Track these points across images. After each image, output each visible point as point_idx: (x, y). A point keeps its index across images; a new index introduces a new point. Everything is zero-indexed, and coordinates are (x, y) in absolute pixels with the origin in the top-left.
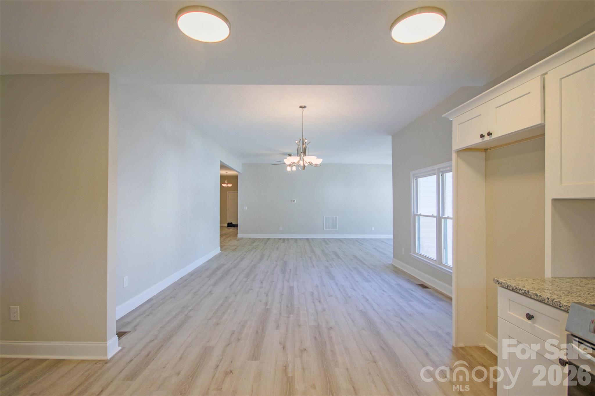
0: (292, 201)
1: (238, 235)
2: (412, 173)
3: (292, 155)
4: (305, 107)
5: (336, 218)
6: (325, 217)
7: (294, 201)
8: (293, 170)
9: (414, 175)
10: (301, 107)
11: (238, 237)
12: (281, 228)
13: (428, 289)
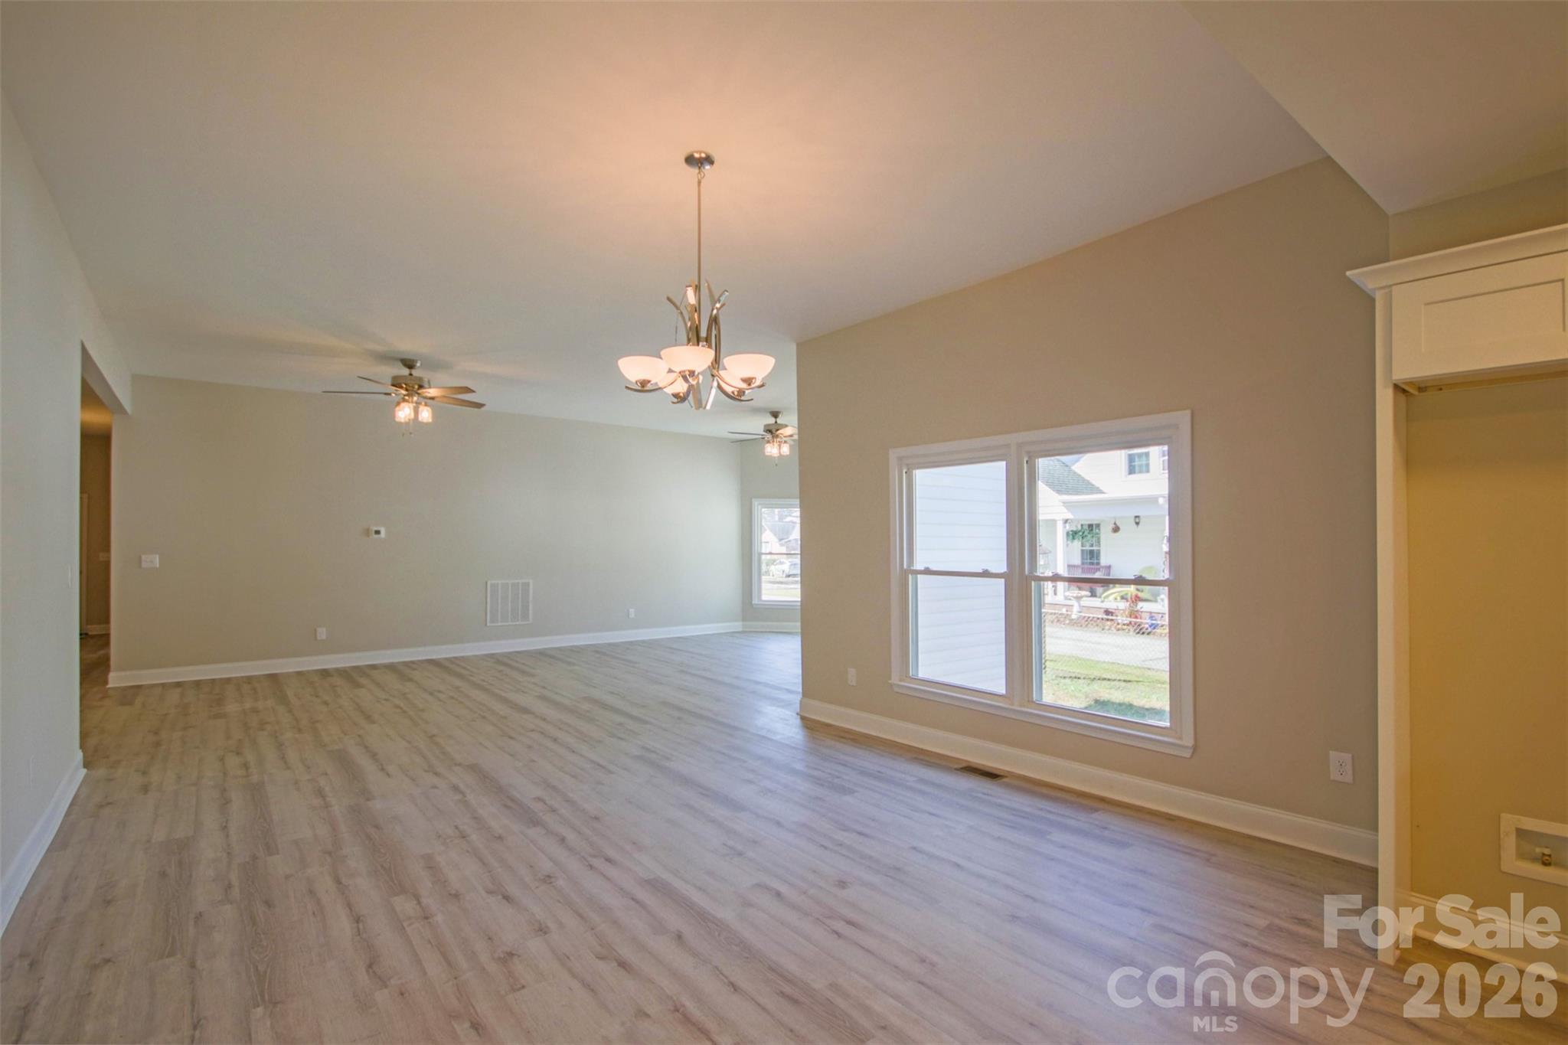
0: (367, 532)
1: (112, 675)
2: (893, 454)
3: (418, 364)
4: (709, 160)
5: (528, 584)
6: (492, 585)
7: (378, 532)
8: (420, 419)
9: (900, 459)
10: (690, 160)
11: (110, 685)
12: (322, 633)
13: (1004, 780)
